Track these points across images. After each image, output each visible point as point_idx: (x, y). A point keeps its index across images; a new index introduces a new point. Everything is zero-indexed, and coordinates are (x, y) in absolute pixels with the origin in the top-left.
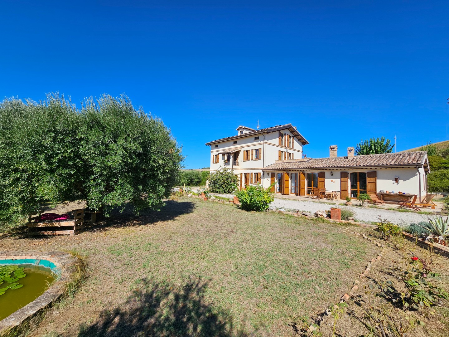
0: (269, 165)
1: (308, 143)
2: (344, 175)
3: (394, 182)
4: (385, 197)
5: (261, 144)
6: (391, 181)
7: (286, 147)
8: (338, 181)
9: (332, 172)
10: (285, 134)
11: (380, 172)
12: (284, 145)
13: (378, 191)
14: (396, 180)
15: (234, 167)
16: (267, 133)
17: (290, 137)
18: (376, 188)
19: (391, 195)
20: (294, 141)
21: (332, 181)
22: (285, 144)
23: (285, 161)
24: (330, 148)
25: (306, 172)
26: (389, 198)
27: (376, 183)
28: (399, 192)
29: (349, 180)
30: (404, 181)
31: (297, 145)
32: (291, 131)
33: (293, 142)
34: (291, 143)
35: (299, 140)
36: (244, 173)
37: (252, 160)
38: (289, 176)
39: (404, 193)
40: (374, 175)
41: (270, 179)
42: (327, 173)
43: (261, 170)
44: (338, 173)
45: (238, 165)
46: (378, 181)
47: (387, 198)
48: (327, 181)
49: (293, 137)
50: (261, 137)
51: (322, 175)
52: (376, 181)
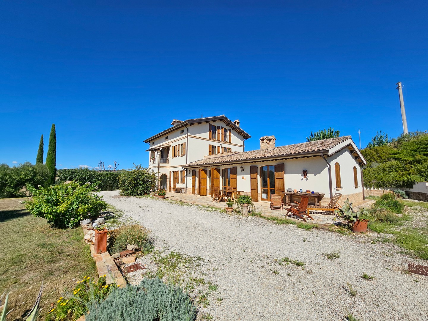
1: (250, 137)
2: (253, 170)
3: (303, 177)
4: (294, 198)
6: (300, 176)
7: (221, 140)
9: (242, 167)
10: (219, 128)
11: (288, 164)
12: (217, 139)
13: (286, 191)
14: (305, 174)
15: (161, 165)
17: (226, 130)
18: (284, 186)
19: (300, 195)
20: (232, 135)
21: (243, 178)
22: (218, 137)
24: (260, 140)
25: (222, 168)
26: (298, 199)
27: (283, 179)
28: (307, 191)
29: (259, 177)
30: (315, 175)
31: (235, 139)
32: (226, 123)
33: (230, 136)
34: (228, 137)
35: (239, 133)
36: (173, 172)
37: (178, 156)
38: (206, 173)
39: (313, 192)
40: (281, 168)
43: (182, 167)
45: (168, 163)
46: (286, 176)
47: (296, 198)
48: (239, 178)
49: (230, 130)
51: (234, 171)
52: (283, 176)
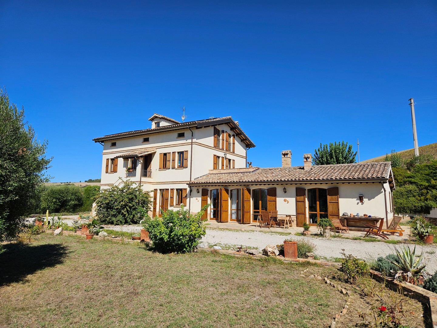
0: (199, 176)
1: (254, 146)
2: (300, 192)
3: (359, 201)
5: (187, 144)
6: (355, 201)
7: (225, 150)
8: (292, 201)
9: (285, 189)
12: (221, 147)
13: (341, 215)
14: (361, 199)
16: (197, 128)
17: (230, 136)
18: (338, 210)
19: (356, 219)
20: (236, 142)
21: (285, 201)
22: (222, 145)
23: (222, 171)
24: (283, 154)
25: (252, 188)
27: (338, 203)
29: (306, 199)
30: (369, 200)
31: (239, 149)
32: (231, 127)
33: (234, 144)
34: (232, 145)
35: (242, 141)
36: (160, 190)
37: (172, 168)
38: (228, 193)
39: (370, 216)
40: (335, 192)
41: (200, 199)
42: (279, 190)
43: (187, 184)
44: (292, 190)
45: (150, 176)
46: (341, 200)
47: (352, 223)
48: (280, 201)
49: (233, 135)
50: (187, 133)
51: (273, 193)
52: (338, 200)
